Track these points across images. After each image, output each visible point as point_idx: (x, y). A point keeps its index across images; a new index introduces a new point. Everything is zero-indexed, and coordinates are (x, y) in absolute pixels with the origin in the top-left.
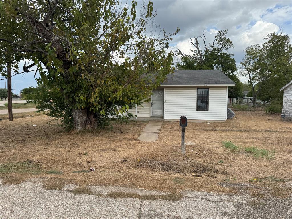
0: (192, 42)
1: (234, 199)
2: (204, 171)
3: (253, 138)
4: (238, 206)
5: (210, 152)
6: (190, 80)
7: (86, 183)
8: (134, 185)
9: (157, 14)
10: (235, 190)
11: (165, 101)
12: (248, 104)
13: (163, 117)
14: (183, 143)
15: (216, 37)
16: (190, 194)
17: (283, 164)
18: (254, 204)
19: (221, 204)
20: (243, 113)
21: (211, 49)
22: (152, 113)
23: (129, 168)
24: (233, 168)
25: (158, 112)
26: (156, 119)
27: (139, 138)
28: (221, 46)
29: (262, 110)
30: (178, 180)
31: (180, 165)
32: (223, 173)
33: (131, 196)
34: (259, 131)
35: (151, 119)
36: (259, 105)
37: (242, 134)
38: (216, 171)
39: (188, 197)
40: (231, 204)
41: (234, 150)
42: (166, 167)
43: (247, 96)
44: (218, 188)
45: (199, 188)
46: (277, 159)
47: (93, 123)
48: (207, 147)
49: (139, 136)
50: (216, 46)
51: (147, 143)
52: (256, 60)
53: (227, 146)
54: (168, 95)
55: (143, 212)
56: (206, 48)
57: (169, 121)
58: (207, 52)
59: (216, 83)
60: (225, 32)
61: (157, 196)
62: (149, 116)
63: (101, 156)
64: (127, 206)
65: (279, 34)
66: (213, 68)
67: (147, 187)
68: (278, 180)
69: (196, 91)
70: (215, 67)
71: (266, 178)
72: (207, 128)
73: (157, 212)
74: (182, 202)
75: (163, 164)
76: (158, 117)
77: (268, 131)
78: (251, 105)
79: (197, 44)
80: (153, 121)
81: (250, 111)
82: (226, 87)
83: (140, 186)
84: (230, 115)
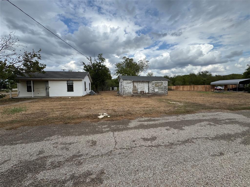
0: (88, 59)
13: (49, 96)
22: (46, 94)
54: (51, 84)
57: (53, 97)
69: (66, 82)
79: (91, 60)
82: (81, 80)
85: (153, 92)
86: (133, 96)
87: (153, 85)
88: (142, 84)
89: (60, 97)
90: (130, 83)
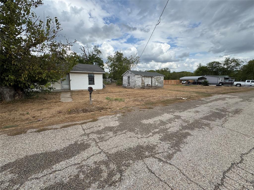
0: (81, 49)
1: (117, 115)
2: (102, 109)
3: (115, 95)
4: (119, 117)
5: (102, 102)
6: (84, 69)
7: (43, 126)
8: (73, 120)
9: (62, 29)
10: (116, 113)
11: (71, 80)
12: (109, 82)
13: (70, 89)
14: (91, 99)
15: (94, 48)
16: (101, 118)
17: (128, 102)
18: (123, 116)
19: (113, 118)
20: (107, 85)
21: (92, 54)
22: (63, 87)
23: (65, 115)
24: (112, 106)
25: (66, 87)
26: (65, 90)
27: (60, 101)
28: (97, 53)
29: (115, 84)
30: (93, 114)
31: (91, 109)
32: (110, 108)
33: (75, 125)
34: (116, 92)
35: (62, 90)
36: (113, 82)
37: (111, 94)
38: (107, 108)
39: (100, 119)
40: (116, 117)
41: (111, 100)
42: (85, 111)
43: (108, 78)
44: (110, 113)
45: (103, 115)
46: (126, 101)
47: (21, 95)
48: (100, 100)
49: (60, 100)
50: (94, 53)
51: (68, 103)
52: (112, 62)
53: (107, 99)
54: (72, 77)
55: (84, 128)
56: (89, 53)
57: (74, 91)
58: (90, 55)
59: (97, 72)
60: (97, 47)
61: (87, 122)
62: (60, 89)
63: (41, 113)
64: (75, 129)
65: (120, 52)
66: (93, 64)
67: (80, 120)
68: (127, 107)
69: (88, 75)
70: (94, 63)
71: (124, 108)
72: (95, 93)
73: (91, 127)
74: (99, 121)
75: (83, 110)
76: (67, 89)
77: (119, 92)
78: (110, 82)
79: (84, 50)
80: (64, 92)
81: (110, 84)
82: (102, 73)
83: (77, 120)
84: (104, 86)
85: (154, 85)
86: (142, 88)
87: (155, 80)
88: (148, 79)
89: (81, 90)
90: (140, 78)
